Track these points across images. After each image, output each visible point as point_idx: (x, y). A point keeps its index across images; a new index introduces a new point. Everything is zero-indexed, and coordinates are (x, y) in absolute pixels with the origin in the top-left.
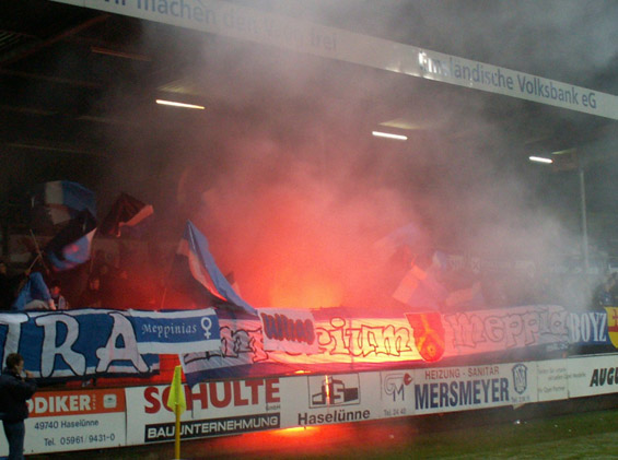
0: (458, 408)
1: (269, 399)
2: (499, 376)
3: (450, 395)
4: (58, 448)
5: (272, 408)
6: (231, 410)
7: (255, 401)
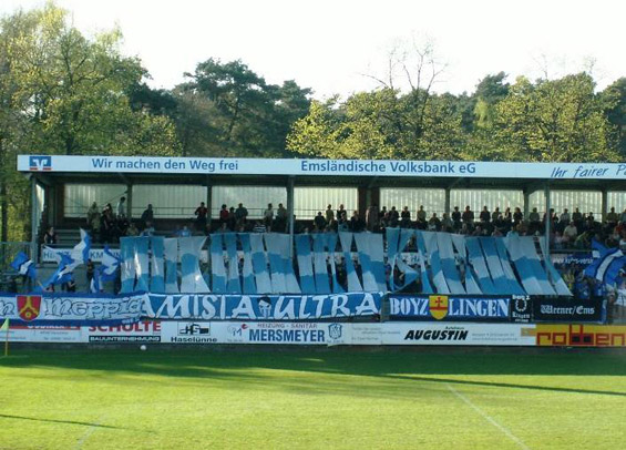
0: (282, 342)
1: (155, 329)
2: (317, 329)
3: (276, 336)
4: (50, 341)
5: (156, 333)
6: (133, 333)
7: (147, 329)
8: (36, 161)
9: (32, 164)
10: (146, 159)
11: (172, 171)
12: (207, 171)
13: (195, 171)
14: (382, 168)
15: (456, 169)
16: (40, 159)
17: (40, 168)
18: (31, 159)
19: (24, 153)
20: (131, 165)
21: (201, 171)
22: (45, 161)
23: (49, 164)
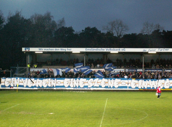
8: (26, 49)
9: (25, 50)
10: (51, 48)
11: (56, 51)
12: (64, 51)
13: (62, 51)
14: (104, 50)
15: (121, 50)
16: (27, 49)
17: (27, 51)
18: (25, 49)
19: (24, 47)
20: (47, 50)
21: (63, 51)
22: (28, 49)
23: (29, 50)
